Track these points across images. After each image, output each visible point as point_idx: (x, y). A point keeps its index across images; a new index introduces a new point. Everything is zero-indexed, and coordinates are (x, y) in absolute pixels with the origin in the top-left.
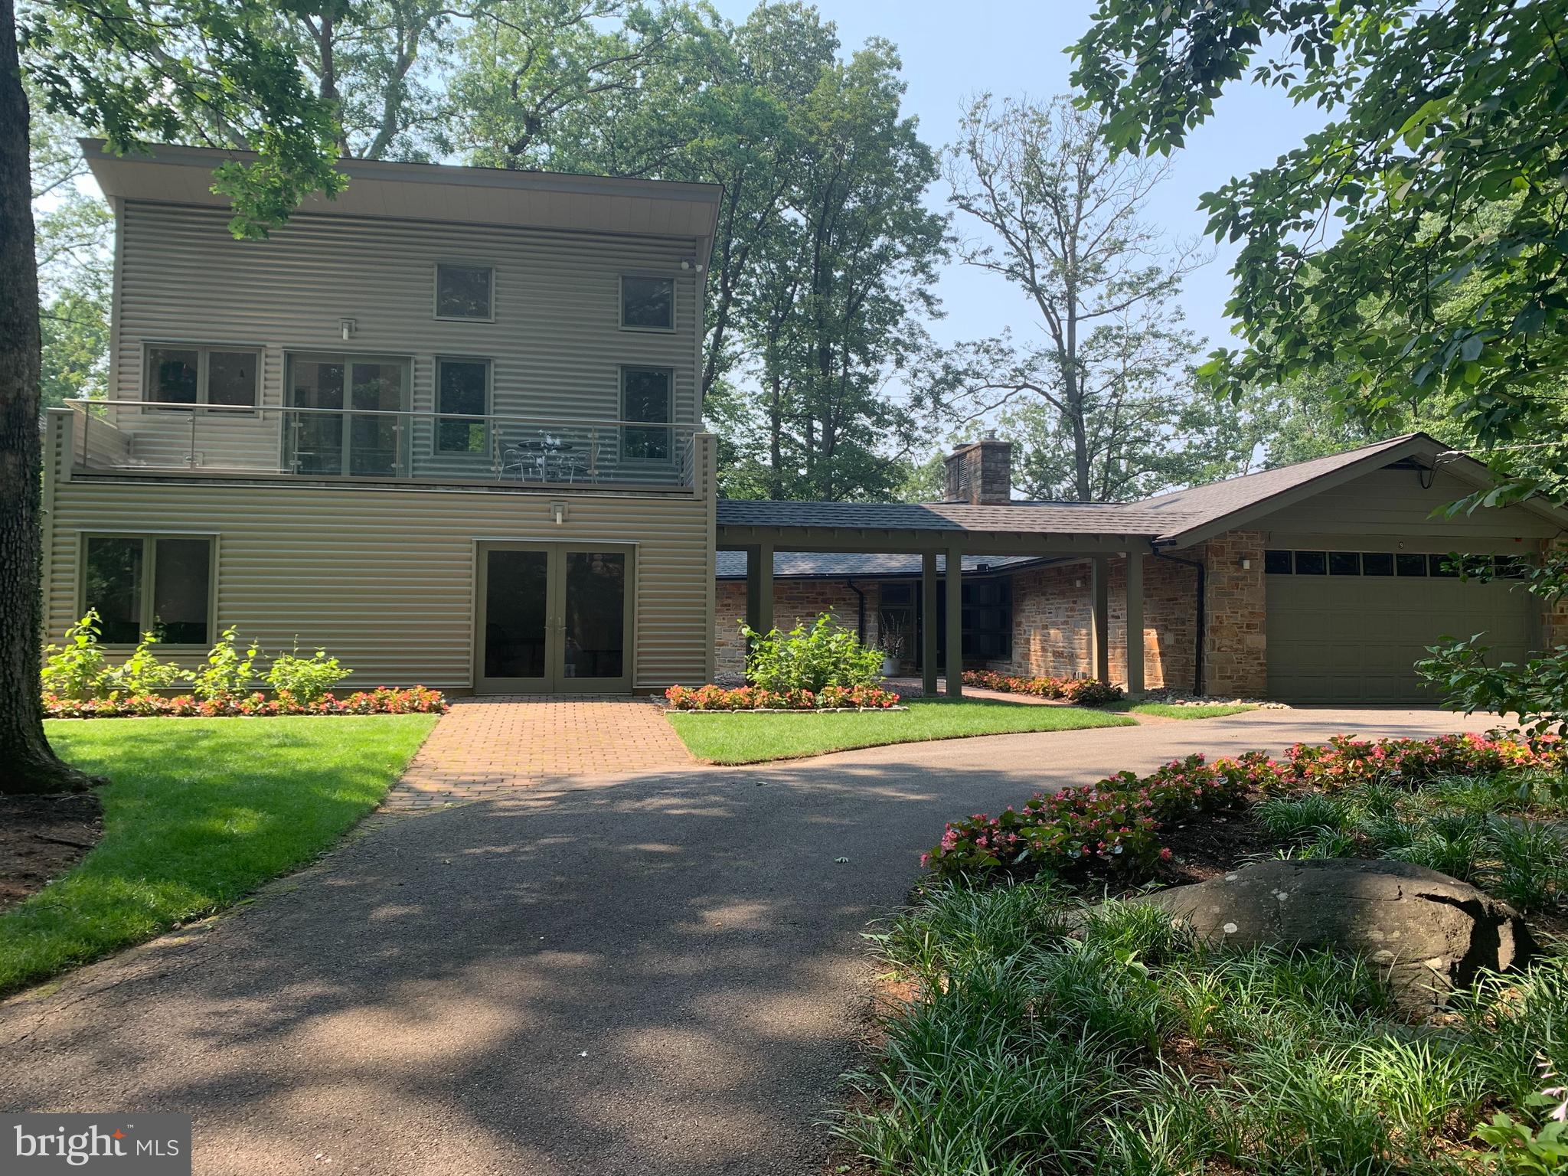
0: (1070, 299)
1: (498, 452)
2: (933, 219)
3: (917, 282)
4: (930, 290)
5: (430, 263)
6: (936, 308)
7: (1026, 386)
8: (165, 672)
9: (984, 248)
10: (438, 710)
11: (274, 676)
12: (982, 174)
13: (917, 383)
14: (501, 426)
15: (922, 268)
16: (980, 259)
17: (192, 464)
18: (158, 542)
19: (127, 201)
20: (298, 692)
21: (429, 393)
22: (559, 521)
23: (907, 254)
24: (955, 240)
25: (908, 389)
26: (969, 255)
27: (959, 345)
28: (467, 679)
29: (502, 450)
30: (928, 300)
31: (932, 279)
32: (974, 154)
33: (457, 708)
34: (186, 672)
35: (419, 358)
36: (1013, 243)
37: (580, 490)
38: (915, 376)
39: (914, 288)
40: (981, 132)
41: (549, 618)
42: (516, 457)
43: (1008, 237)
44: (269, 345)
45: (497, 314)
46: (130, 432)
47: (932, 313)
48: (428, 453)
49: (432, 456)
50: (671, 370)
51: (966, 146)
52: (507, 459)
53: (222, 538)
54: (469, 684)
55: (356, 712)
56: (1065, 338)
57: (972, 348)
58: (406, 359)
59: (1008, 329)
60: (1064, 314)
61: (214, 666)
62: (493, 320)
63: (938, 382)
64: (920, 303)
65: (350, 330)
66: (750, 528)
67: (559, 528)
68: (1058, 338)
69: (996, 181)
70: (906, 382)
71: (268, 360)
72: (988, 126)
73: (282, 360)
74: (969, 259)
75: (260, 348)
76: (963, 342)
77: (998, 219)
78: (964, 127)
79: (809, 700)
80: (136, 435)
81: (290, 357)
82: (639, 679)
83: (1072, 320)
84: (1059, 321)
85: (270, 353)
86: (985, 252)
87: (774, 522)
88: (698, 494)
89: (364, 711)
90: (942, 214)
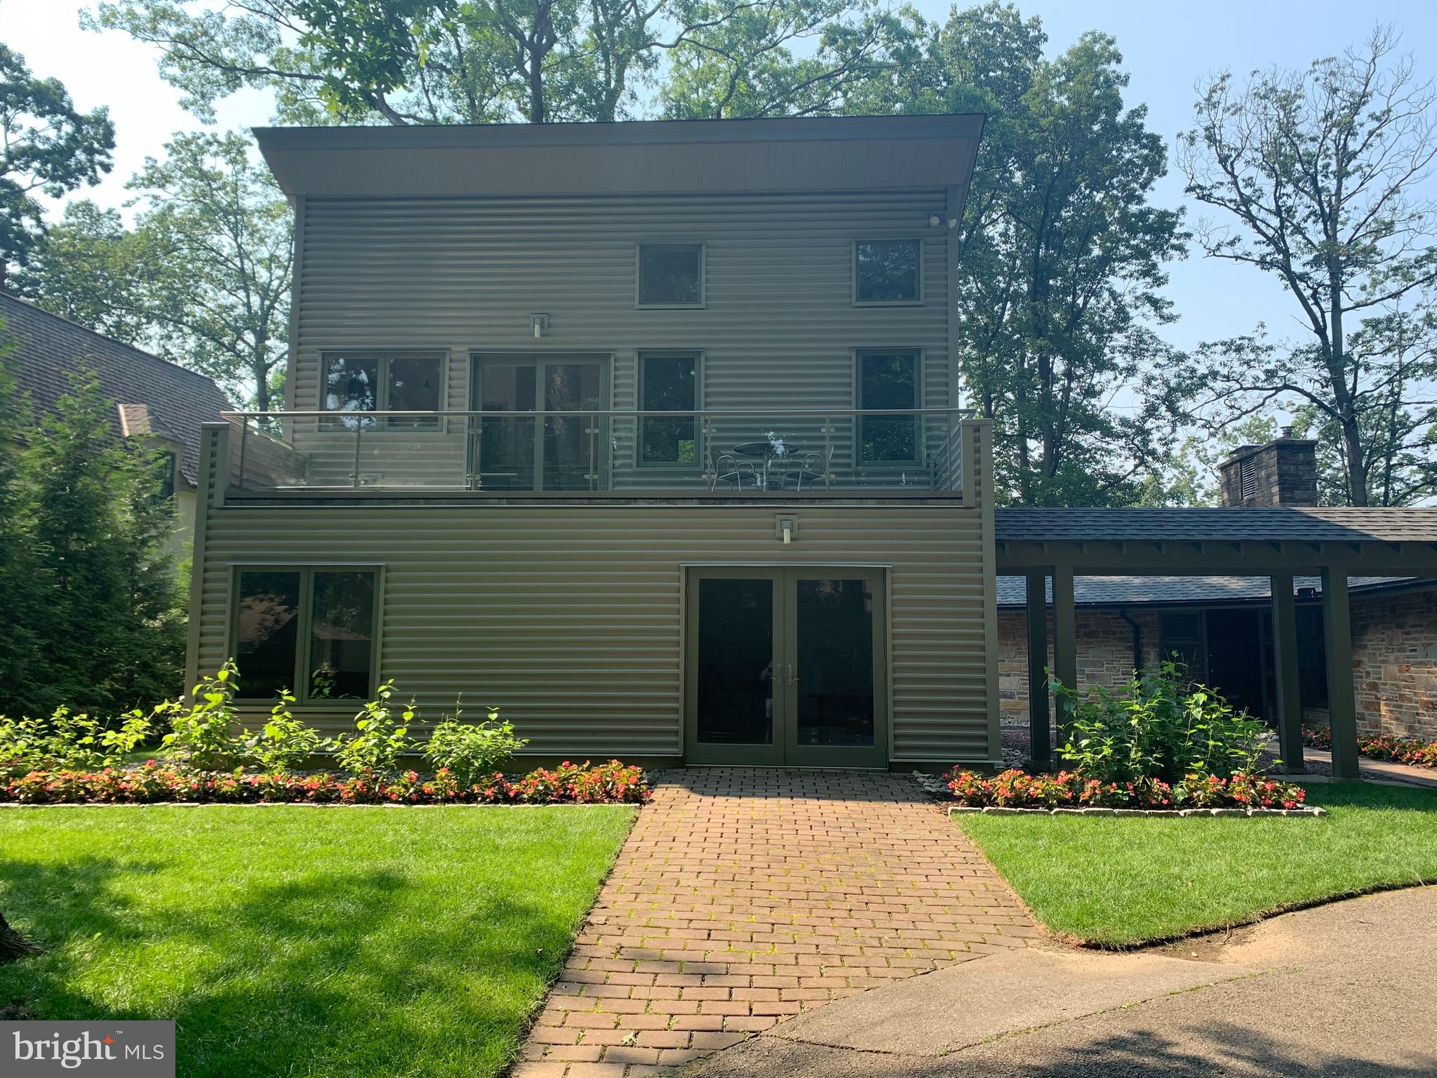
0: (1336, 288)
1: (709, 461)
2: (1164, 215)
3: (1141, 286)
4: (1157, 293)
5: (632, 243)
6: (1166, 311)
7: (1286, 387)
8: (307, 739)
9: (1231, 238)
10: (635, 797)
11: (434, 747)
12: (1223, 160)
13: (1152, 391)
14: (713, 421)
15: (1148, 271)
16: (1226, 251)
17: (357, 483)
18: (317, 576)
19: (308, 200)
20: (460, 768)
21: (631, 395)
22: (787, 540)
23: (1132, 256)
24: (1188, 235)
25: (1142, 397)
26: (1213, 247)
27: (1204, 345)
28: (675, 744)
29: (714, 457)
30: (1155, 303)
31: (1159, 281)
32: (1211, 139)
33: (661, 794)
34: (328, 740)
35: (619, 354)
36: (1260, 231)
37: (813, 499)
38: (1149, 383)
39: (1139, 293)
40: (1219, 117)
41: (776, 664)
42: (732, 466)
43: (1255, 226)
44: (454, 348)
45: (707, 298)
46: (306, 452)
47: (1161, 317)
48: (630, 466)
49: (635, 469)
50: (919, 350)
51: (1202, 132)
52: (721, 468)
53: (388, 569)
54: (676, 751)
55: (533, 800)
56: (1329, 332)
57: (1220, 348)
58: (605, 356)
59: (1262, 326)
60: (1327, 305)
61: (362, 733)
62: (703, 305)
63: (1171, 390)
64: (1147, 308)
65: (542, 327)
66: (1040, 544)
67: (787, 547)
68: (1320, 331)
69: (1239, 167)
70: (1137, 391)
71: (453, 365)
72: (1226, 110)
73: (467, 365)
74: (1214, 251)
75: (442, 353)
76: (1209, 342)
77: (1244, 206)
78: (1200, 112)
79: (1165, 795)
80: (312, 456)
81: (477, 360)
82: (897, 748)
83: (1337, 311)
84: (1323, 313)
85: (455, 356)
86: (1232, 243)
87: (1073, 535)
88: (969, 500)
89: (541, 798)
90: (1172, 210)
